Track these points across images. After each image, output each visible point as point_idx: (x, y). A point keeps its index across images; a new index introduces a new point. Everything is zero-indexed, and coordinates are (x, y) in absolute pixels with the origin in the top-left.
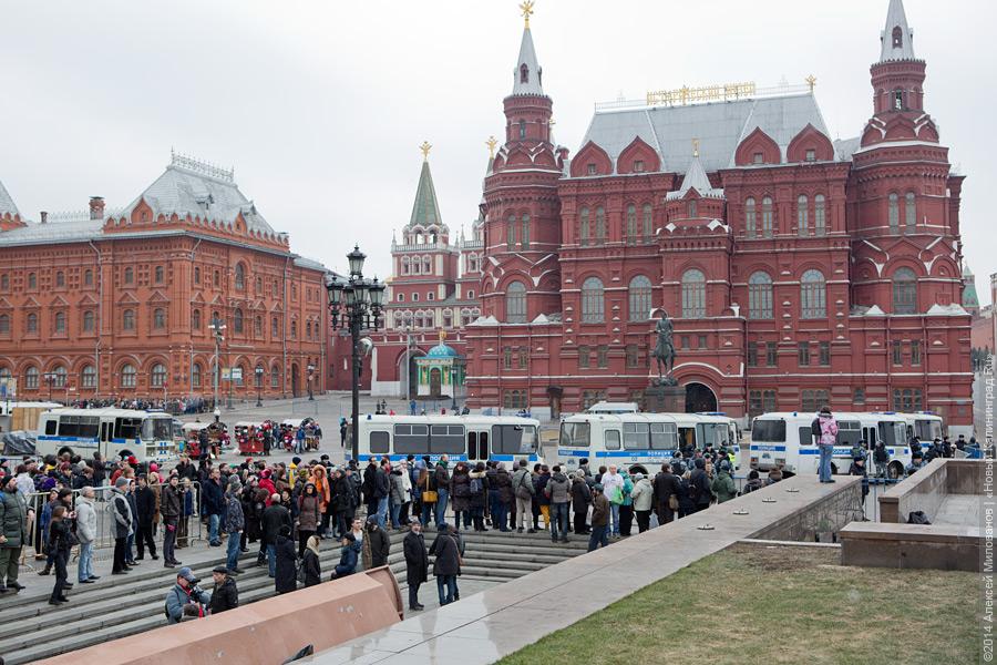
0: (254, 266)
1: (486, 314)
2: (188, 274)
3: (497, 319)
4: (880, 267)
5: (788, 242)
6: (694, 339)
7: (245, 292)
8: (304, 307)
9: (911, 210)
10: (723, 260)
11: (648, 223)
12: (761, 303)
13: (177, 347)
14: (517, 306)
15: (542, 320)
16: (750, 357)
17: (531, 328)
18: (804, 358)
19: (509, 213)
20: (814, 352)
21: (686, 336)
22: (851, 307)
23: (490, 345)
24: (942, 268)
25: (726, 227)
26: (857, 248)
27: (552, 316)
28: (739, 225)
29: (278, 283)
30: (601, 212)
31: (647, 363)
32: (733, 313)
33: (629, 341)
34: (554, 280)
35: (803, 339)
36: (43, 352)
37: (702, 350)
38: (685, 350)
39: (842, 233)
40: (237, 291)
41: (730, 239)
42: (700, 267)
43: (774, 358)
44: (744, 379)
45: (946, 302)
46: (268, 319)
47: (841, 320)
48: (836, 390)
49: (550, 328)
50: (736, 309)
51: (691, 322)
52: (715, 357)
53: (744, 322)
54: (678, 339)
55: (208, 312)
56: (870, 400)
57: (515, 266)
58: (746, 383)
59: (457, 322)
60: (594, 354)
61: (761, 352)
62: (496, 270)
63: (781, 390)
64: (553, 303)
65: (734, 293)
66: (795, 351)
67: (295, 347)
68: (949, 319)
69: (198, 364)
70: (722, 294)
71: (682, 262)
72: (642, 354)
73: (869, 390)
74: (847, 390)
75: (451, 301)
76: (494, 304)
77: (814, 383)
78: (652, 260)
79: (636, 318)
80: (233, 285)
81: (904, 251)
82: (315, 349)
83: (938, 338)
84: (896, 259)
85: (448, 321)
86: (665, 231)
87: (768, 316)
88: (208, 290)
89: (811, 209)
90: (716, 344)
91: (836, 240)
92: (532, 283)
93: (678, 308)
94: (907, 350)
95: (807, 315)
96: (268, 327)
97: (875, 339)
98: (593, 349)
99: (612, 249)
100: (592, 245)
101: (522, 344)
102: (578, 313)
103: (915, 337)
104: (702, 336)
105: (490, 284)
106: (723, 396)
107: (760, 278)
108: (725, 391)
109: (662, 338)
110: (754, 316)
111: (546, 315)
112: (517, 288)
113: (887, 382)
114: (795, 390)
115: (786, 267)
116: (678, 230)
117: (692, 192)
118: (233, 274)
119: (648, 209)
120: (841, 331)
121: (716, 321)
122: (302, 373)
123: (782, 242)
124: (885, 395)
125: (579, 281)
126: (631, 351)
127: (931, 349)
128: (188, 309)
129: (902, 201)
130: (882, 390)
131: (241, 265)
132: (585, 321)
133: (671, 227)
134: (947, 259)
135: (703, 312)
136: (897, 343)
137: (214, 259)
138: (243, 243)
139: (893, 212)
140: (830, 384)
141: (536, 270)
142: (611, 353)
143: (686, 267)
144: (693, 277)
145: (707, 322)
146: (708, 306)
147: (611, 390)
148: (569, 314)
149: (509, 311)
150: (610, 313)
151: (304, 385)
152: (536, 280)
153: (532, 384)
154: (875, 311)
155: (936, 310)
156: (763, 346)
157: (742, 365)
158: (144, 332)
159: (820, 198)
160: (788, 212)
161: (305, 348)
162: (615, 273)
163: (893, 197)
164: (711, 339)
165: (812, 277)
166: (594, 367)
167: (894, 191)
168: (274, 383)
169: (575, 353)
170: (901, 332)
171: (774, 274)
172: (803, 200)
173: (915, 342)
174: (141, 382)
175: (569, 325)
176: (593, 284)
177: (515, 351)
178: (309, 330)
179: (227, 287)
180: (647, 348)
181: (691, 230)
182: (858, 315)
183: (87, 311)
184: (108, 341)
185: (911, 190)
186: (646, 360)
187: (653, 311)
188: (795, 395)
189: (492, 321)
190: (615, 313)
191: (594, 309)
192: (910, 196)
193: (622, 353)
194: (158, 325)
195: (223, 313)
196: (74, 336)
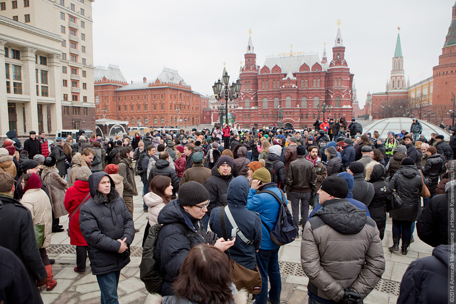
0: (183, 94)
1: (240, 106)
2: (169, 96)
3: (243, 107)
4: (332, 96)
5: (311, 90)
6: (288, 113)
7: (182, 101)
8: (195, 104)
9: (340, 83)
10: (296, 94)
11: (278, 85)
12: (304, 105)
13: (167, 114)
14: (247, 104)
15: (253, 108)
16: (302, 117)
17: (250, 110)
19: (246, 82)
20: (316, 116)
21: (286, 112)
22: (325, 106)
23: (241, 114)
24: (346, 97)
25: (296, 87)
26: (327, 92)
28: (299, 86)
29: (189, 98)
30: (267, 82)
33: (274, 113)
34: (256, 98)
35: (314, 113)
36: (135, 115)
37: (290, 115)
38: (286, 115)
39: (324, 88)
41: (297, 89)
42: (290, 96)
43: (307, 117)
45: (347, 105)
46: (187, 107)
49: (255, 110)
50: (298, 106)
51: (287, 109)
52: (293, 117)
53: (300, 109)
54: (284, 113)
55: (173, 106)
57: (247, 95)
58: (300, 123)
59: (232, 107)
60: (265, 116)
61: (304, 116)
62: (243, 96)
63: (308, 125)
64: (256, 104)
65: (298, 102)
66: (312, 116)
67: (193, 114)
68: (347, 109)
69: (171, 118)
70: (295, 102)
71: (285, 95)
75: (231, 102)
76: (242, 104)
78: (279, 94)
79: (275, 108)
80: (179, 99)
81: (338, 93)
82: (197, 114)
83: (344, 113)
84: (335, 95)
85: (230, 107)
86: (282, 88)
87: (306, 108)
88: (173, 100)
89: (317, 82)
90: (293, 115)
91: (322, 90)
93: (285, 106)
94: (337, 116)
95: (315, 107)
96: (187, 109)
97: (330, 113)
99: (270, 91)
100: (265, 90)
101: (249, 113)
102: (261, 106)
104: (290, 112)
105: (241, 99)
107: (304, 99)
108: (295, 125)
109: (280, 113)
110: (303, 108)
111: (254, 106)
112: (247, 100)
115: (310, 96)
116: (285, 87)
117: (289, 78)
118: (179, 96)
119: (278, 82)
120: (322, 111)
121: (293, 109)
122: (195, 120)
123: (310, 90)
125: (262, 99)
126: (274, 115)
128: (169, 105)
129: (338, 81)
131: (180, 94)
132: (263, 108)
133: (283, 87)
134: (348, 95)
135: (291, 107)
136: (335, 114)
137: (175, 93)
138: (181, 89)
139: (336, 83)
141: (252, 96)
142: (269, 116)
143: (287, 96)
144: (288, 98)
145: (291, 109)
146: (292, 105)
147: (269, 124)
148: (259, 107)
149: (245, 106)
150: (269, 106)
151: (195, 123)
152: (252, 99)
153: (251, 123)
155: (344, 107)
156: (304, 114)
157: (299, 119)
158: (159, 111)
159: (319, 80)
160: (311, 83)
161: (195, 114)
162: (271, 97)
163: (336, 80)
164: (292, 113)
165: (316, 98)
166: (265, 119)
167: (336, 78)
168: (188, 122)
169: (261, 116)
170: (336, 112)
171: (307, 98)
172: (315, 80)
173: (339, 114)
174: (159, 122)
175: (260, 109)
176: (265, 100)
177: (247, 115)
178: (196, 109)
180: (277, 115)
181: (288, 87)
183: (145, 106)
184: (150, 113)
185: (340, 78)
186: (277, 118)
187: (279, 106)
189: (241, 108)
190: (270, 106)
191: (265, 105)
192: (340, 80)
193: (272, 116)
194: (162, 109)
195: (177, 106)
196: (142, 111)
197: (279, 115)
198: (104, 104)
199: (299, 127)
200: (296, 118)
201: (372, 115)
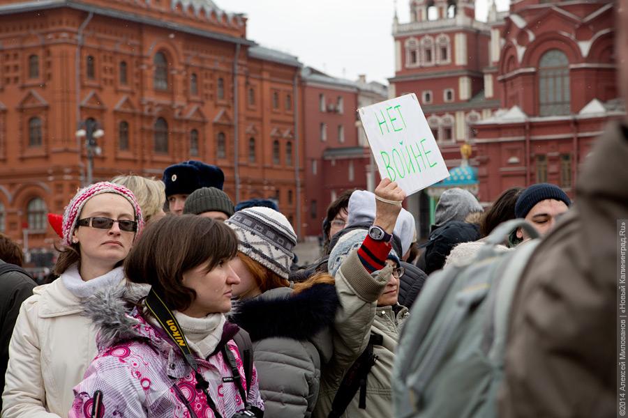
0: (182, 56)
1: (509, 105)
2: (76, 65)
3: (525, 111)
7: (171, 93)
8: (268, 117)
13: (59, 172)
14: (556, 88)
15: (594, 109)
17: (577, 123)
23: (513, 153)
27: (611, 104)
29: (226, 81)
40: (158, 92)
57: (550, 26)
62: (522, 34)
67: (255, 175)
75: (479, 100)
76: (519, 88)
80: (150, 83)
82: (287, 177)
88: (109, 89)
92: (577, 51)
96: (210, 145)
101: (563, 149)
105: (513, 58)
111: (603, 100)
112: (555, 60)
118: (149, 68)
128: (76, 115)
137: (119, 44)
138: (165, 21)
141: (583, 31)
149: (543, 100)
152: (585, 47)
158: (13, 154)
161: (270, 176)
177: (553, 160)
178: (276, 150)
179: (141, 86)
189: (515, 115)
194: (34, 140)
195: (135, 125)
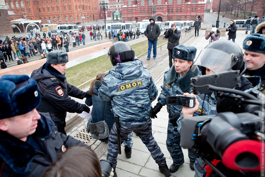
1: (125, 5)
3: (127, 6)
6: (159, 9)
7: (84, 3)
8: (94, 5)
12: (171, 2)
13: (74, 13)
14: (130, 3)
15: (134, 6)
16: (168, 12)
17: (132, 7)
18: (177, 11)
20: (179, 10)
22: (186, 2)
23: (126, 11)
29: (89, 1)
31: (152, 13)
32: (166, 4)
33: (149, 9)
35: (177, 8)
36: (52, 15)
37: (161, 10)
38: (158, 11)
40: (82, 3)
43: (172, 12)
44: (167, 15)
45: (201, 1)
46: (88, 7)
47: (184, 5)
48: (182, 17)
49: (135, 7)
50: (166, 3)
51: (159, 6)
52: (163, 12)
53: (168, 5)
54: (157, 9)
55: (78, 7)
56: (187, 19)
58: (168, 16)
59: (120, 6)
60: (143, 12)
61: (170, 11)
63: (173, 17)
64: (136, 3)
66: (176, 10)
67: (93, 12)
68: (201, 4)
69: (77, 16)
72: (151, 11)
73: (187, 17)
74: (184, 17)
75: (119, 2)
76: (126, 3)
77: (179, 16)
79: (149, 5)
83: (199, 8)
85: (118, 6)
87: (172, 4)
88: (77, 3)
90: (163, 10)
93: (157, 3)
94: (194, 10)
95: (178, 4)
96: (88, 9)
97: (189, 8)
98: (143, 11)
101: (131, 10)
102: (140, 4)
103: (195, 7)
104: (161, 8)
106: (164, 18)
108: (164, 17)
109: (154, 9)
110: (169, 4)
111: (135, 5)
113: (190, 16)
114: (175, 17)
120: (183, 7)
121: (163, 5)
122: (95, 17)
124: (190, 18)
126: (149, 11)
127: (198, 10)
128: (75, 7)
130: (189, 17)
132: (141, 6)
135: (161, 4)
136: (192, 9)
140: (181, 16)
142: (146, 11)
145: (161, 5)
146: (162, 3)
147: (146, 18)
148: (139, 5)
149: (129, 5)
150: (145, 4)
151: (95, 19)
153: (133, 17)
154: (189, 3)
155: (199, 3)
156: (170, 10)
157: (167, 13)
158: (68, 11)
161: (95, 12)
166: (143, 14)
168: (90, 19)
169: (140, 12)
170: (193, 7)
173: (195, 8)
174: (69, 19)
175: (139, 7)
178: (95, 9)
179: (81, 2)
180: (151, 10)
182: (186, 4)
183: (58, 7)
184: (62, 13)
186: (151, 13)
187: (153, 4)
188: (175, 18)
189: (126, 6)
190: (146, 4)
191: (143, 3)
193: (147, 11)
194: (70, 9)
195: (80, 7)
196: (56, 12)
197: (153, 10)
198: (27, 7)
199: (166, 19)
200: (165, 12)
201: (212, 9)
